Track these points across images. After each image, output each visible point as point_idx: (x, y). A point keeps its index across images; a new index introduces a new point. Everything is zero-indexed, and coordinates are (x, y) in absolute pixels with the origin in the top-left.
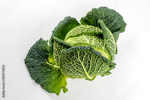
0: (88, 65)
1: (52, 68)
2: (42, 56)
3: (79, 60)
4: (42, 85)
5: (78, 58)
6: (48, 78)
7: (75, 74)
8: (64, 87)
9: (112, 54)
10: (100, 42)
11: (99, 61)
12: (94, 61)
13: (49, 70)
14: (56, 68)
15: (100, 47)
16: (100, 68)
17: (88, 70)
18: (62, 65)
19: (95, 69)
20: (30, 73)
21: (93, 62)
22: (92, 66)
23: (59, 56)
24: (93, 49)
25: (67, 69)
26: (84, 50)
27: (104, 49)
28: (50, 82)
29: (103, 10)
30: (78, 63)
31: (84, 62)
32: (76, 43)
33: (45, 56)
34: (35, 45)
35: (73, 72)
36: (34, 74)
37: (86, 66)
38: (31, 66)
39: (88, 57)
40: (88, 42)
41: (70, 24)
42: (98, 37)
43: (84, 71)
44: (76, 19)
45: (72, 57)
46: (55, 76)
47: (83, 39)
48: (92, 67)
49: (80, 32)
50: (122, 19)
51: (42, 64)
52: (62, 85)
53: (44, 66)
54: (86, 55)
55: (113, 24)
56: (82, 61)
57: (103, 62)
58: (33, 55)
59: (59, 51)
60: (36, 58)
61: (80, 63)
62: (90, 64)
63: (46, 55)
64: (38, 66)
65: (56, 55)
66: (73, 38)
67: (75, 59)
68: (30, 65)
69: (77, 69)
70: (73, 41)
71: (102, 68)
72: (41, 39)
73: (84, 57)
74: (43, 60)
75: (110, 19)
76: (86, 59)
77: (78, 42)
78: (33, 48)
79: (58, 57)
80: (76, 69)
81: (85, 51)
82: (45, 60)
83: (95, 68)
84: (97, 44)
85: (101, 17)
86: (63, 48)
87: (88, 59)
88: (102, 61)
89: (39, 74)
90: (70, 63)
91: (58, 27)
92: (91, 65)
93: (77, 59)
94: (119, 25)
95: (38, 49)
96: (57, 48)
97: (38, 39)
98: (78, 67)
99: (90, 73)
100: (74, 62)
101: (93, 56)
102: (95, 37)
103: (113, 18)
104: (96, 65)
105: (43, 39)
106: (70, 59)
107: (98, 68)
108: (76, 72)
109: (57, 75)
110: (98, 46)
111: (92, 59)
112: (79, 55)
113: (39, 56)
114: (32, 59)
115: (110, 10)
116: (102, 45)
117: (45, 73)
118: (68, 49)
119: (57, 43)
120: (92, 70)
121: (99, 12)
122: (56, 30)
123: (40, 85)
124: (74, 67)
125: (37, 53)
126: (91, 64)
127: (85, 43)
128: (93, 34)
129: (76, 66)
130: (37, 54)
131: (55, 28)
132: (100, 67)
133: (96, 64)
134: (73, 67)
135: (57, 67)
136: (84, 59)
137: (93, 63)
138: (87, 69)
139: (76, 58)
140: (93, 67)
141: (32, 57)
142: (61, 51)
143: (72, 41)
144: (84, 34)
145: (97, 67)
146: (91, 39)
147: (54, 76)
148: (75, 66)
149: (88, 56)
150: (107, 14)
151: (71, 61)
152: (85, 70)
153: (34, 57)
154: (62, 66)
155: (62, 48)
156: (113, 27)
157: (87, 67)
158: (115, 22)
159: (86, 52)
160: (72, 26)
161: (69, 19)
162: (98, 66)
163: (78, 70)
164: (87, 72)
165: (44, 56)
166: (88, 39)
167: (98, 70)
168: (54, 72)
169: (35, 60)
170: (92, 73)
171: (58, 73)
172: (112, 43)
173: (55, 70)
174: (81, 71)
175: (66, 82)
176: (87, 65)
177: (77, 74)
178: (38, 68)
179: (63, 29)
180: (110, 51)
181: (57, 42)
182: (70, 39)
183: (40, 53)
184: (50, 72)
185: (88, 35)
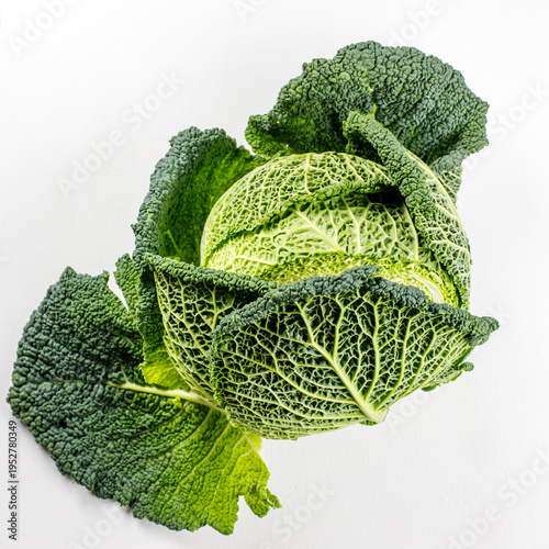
0: (365, 360)
1: (163, 403)
2: (97, 359)
3: (315, 345)
4: (132, 503)
5: (306, 338)
6: (152, 457)
7: (307, 416)
8: (254, 491)
9: (460, 275)
10: (389, 227)
11: (413, 327)
12: (389, 337)
13: (148, 418)
14: (183, 401)
15: (396, 256)
16: (423, 358)
17: (369, 384)
18: (230, 390)
19: (399, 371)
20: (56, 457)
21: (388, 342)
22: (383, 359)
23: (200, 347)
24: (378, 280)
25: (257, 404)
26: (334, 295)
27: (417, 257)
28: (167, 477)
29: (360, 59)
30: (313, 365)
31: (339, 351)
32: (274, 262)
33: (109, 354)
34: (44, 310)
35: (296, 412)
36: (75, 455)
37: (355, 369)
38: (52, 423)
39: (355, 320)
40: (332, 243)
41: (201, 164)
42: (370, 204)
43: (349, 395)
44: (224, 133)
45: (275, 339)
46: (187, 442)
47: (304, 236)
48: (385, 363)
49: (279, 203)
50: (463, 84)
51: (101, 397)
52: (242, 481)
53: (115, 407)
54: (345, 315)
55: (420, 117)
56: (330, 348)
57: (433, 328)
58: (48, 364)
59: (199, 320)
60: (64, 378)
61: (321, 360)
62: (372, 353)
63: (116, 349)
64: (89, 414)
65: (184, 345)
66: (250, 239)
67: (296, 345)
68: (43, 418)
69: (314, 389)
70: (254, 258)
71: (431, 355)
72: (69, 273)
73: (338, 327)
74: (106, 377)
75: (403, 97)
76: (350, 333)
77: (283, 254)
78: (39, 330)
79: (197, 352)
80: (305, 392)
81: (336, 299)
82: (116, 375)
83: (399, 364)
84: (379, 245)
85: (353, 96)
86: (213, 302)
87: (359, 330)
88: (429, 325)
89: (99, 451)
90: (272, 370)
91: (154, 199)
92: (378, 356)
93: (307, 344)
94: (451, 119)
95: (65, 327)
96: (185, 311)
97: (54, 279)
98: (317, 379)
99: (378, 394)
100: (288, 363)
101: (384, 309)
102: (361, 212)
103: (418, 89)
104: (400, 351)
105: (79, 271)
106: (264, 351)
107: (411, 362)
108: (311, 408)
109: (194, 436)
110: (384, 253)
111: (378, 326)
112: (308, 323)
113: (81, 359)
114: (46, 386)
115: (393, 51)
116: (402, 244)
117: (130, 439)
118: (249, 307)
119: (179, 282)
120: (384, 379)
121: (343, 74)
122: (149, 220)
123: (122, 504)
124: (294, 384)
125: (64, 350)
126: (377, 349)
127: (320, 251)
128: (342, 195)
129: (305, 379)
130: (65, 354)
131: (143, 210)
132: (422, 352)
133: (401, 345)
134: (291, 387)
135: (192, 396)
136: (338, 335)
137: (387, 347)
138: (361, 381)
139: (299, 339)
140: (389, 364)
141: (44, 376)
142: (208, 322)
143: (246, 257)
144: (298, 206)
145: (408, 358)
146: (344, 227)
147: (182, 445)
148: (298, 380)
149: (358, 316)
150: (382, 79)
151: (276, 360)
152: (352, 386)
153: (52, 372)
154: (227, 394)
155: (211, 306)
156: (421, 131)
157: (358, 371)
158: (431, 105)
159: (346, 303)
160: (211, 173)
161: (193, 141)
162: (413, 354)
163: (315, 395)
164: (364, 392)
165: (104, 357)
166: (330, 227)
167: (415, 371)
168: (178, 420)
169: (62, 386)
170: (389, 392)
171: (198, 424)
172: (448, 221)
173: (178, 410)
174: (334, 395)
175: (260, 461)
176: (356, 361)
177: (314, 417)
178: (88, 422)
179: (176, 201)
180: (450, 262)
181: (173, 280)
182: (231, 249)
183: (79, 346)
184: (153, 426)
185: (323, 207)
